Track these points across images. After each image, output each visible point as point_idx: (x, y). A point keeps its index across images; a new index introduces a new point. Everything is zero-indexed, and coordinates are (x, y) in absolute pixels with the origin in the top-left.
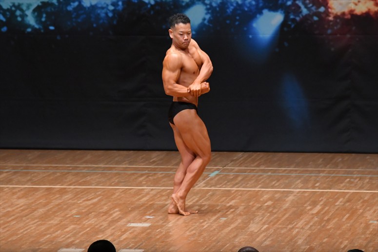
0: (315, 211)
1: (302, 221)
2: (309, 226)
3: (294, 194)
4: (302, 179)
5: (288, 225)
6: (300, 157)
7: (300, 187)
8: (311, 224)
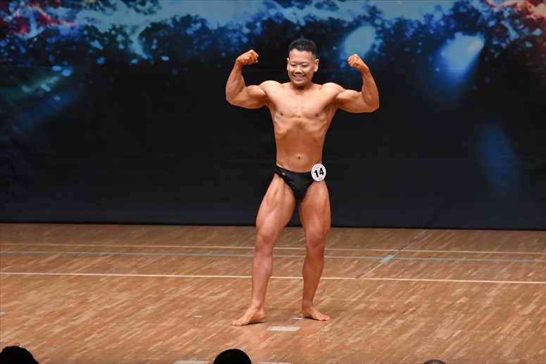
0: (528, 311)
1: (509, 325)
2: (519, 332)
3: (499, 287)
4: (509, 266)
5: (490, 330)
6: (507, 236)
7: (506, 278)
8: (522, 329)
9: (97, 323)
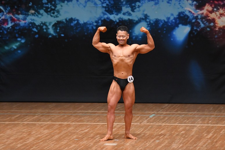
0: (209, 137)
1: (202, 142)
2: (205, 145)
3: (197, 127)
4: (201, 119)
5: (194, 144)
6: (200, 106)
7: (200, 123)
8: (207, 144)
9: (35, 143)
